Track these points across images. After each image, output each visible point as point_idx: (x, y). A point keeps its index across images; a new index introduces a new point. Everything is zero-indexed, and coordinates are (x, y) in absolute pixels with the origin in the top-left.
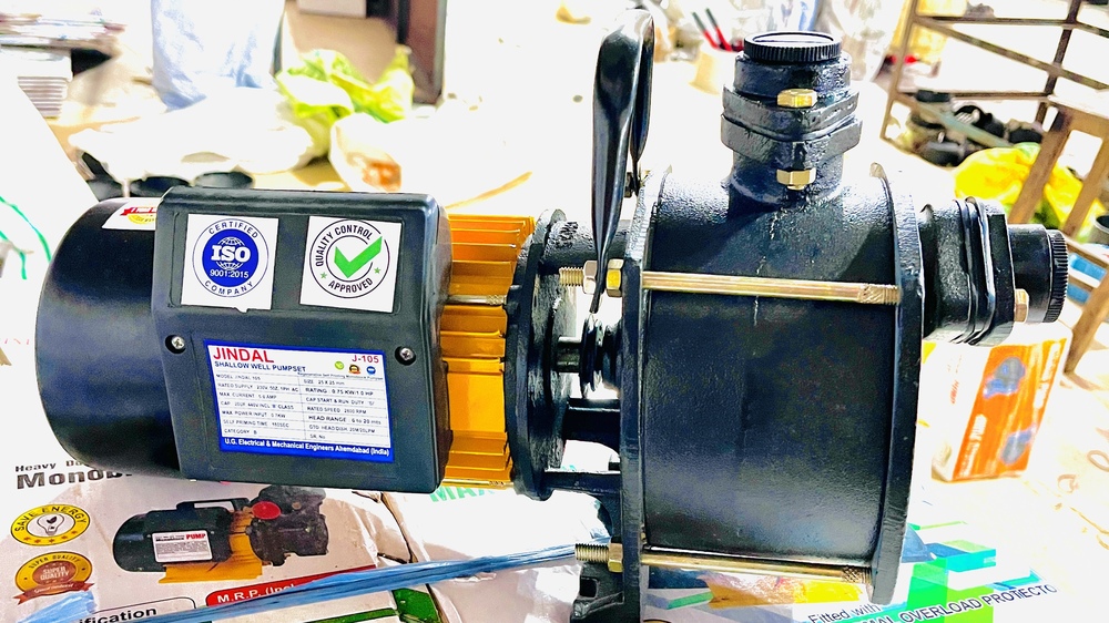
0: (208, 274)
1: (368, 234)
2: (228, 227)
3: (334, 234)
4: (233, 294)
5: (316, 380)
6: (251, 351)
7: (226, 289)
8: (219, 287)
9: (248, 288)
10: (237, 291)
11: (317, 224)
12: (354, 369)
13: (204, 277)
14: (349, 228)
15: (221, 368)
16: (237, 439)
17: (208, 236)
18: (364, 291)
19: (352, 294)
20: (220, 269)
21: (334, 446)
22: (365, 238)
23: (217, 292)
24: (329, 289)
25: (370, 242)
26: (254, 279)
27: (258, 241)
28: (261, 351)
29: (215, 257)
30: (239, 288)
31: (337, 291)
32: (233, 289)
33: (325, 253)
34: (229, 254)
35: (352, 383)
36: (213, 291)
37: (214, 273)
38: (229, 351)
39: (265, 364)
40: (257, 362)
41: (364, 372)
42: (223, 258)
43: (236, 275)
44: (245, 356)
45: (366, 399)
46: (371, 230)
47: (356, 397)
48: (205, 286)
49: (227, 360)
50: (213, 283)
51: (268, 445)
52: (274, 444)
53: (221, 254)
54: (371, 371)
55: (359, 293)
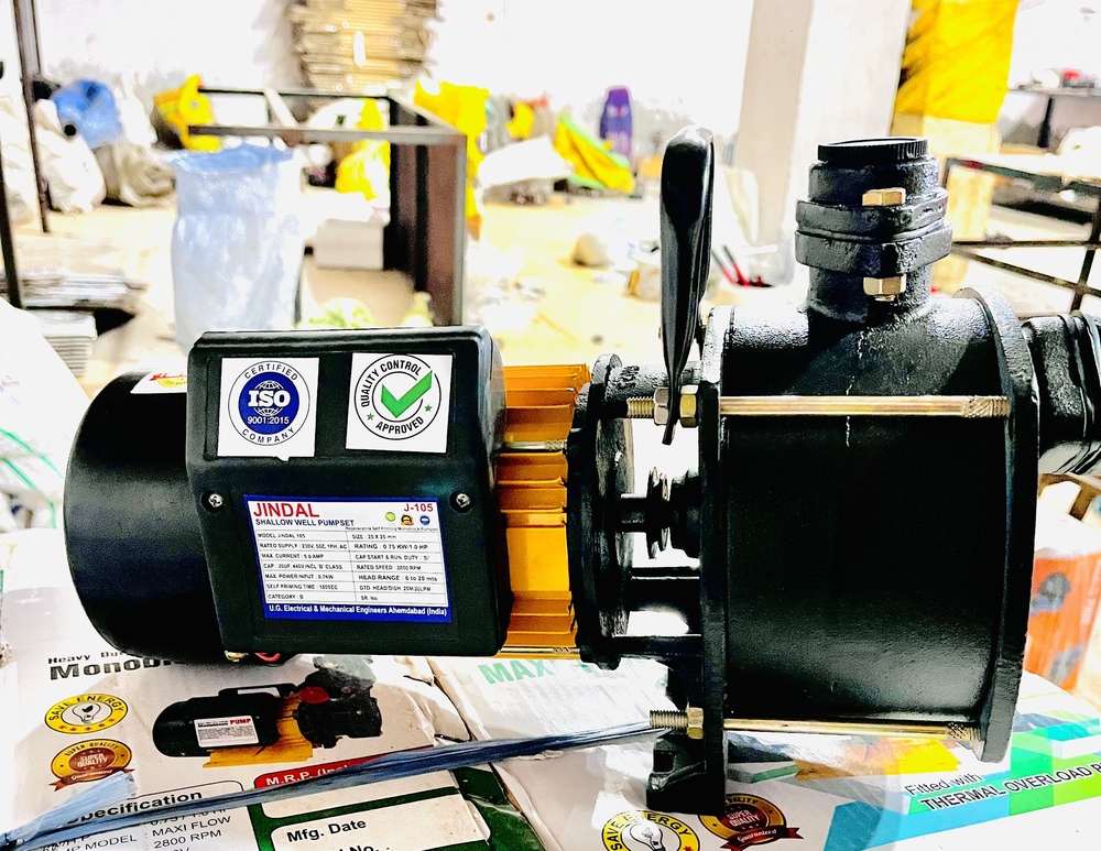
0: (245, 421)
1: (416, 369)
2: (266, 370)
3: (379, 371)
4: (272, 442)
5: (365, 534)
6: (294, 505)
7: (266, 436)
8: (257, 435)
9: (289, 434)
10: (277, 439)
11: (360, 361)
12: (407, 520)
13: (242, 426)
14: (396, 364)
15: (263, 526)
16: (282, 606)
17: (244, 381)
18: (415, 431)
19: (402, 435)
20: (258, 415)
21: (387, 607)
22: (413, 374)
23: (256, 440)
24: (377, 431)
25: (419, 378)
26: (295, 425)
27: (298, 383)
28: (305, 505)
29: (253, 403)
30: (279, 435)
31: (385, 433)
32: (273, 436)
33: (370, 393)
34: (267, 399)
35: (404, 537)
36: (251, 440)
37: (251, 420)
38: (270, 506)
39: (310, 519)
40: (302, 517)
41: (417, 523)
42: (261, 403)
43: (275, 421)
44: (288, 511)
45: (420, 554)
46: (420, 364)
47: (409, 552)
48: (243, 435)
49: (269, 517)
50: (251, 432)
51: (316, 610)
52: (323, 609)
53: (258, 399)
54: (425, 521)
55: (409, 433)
